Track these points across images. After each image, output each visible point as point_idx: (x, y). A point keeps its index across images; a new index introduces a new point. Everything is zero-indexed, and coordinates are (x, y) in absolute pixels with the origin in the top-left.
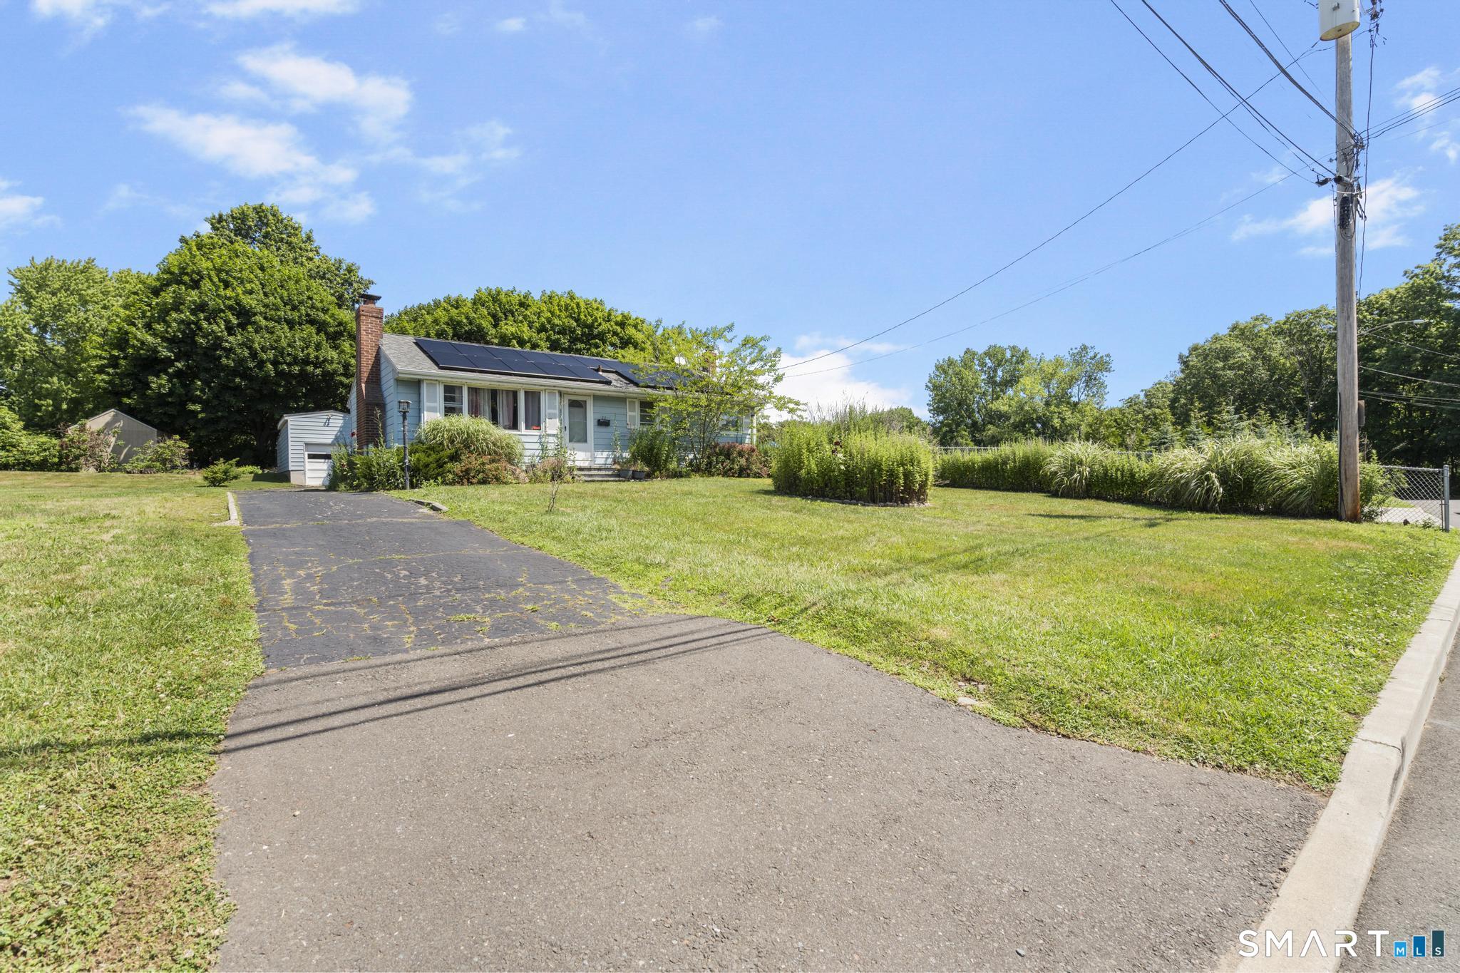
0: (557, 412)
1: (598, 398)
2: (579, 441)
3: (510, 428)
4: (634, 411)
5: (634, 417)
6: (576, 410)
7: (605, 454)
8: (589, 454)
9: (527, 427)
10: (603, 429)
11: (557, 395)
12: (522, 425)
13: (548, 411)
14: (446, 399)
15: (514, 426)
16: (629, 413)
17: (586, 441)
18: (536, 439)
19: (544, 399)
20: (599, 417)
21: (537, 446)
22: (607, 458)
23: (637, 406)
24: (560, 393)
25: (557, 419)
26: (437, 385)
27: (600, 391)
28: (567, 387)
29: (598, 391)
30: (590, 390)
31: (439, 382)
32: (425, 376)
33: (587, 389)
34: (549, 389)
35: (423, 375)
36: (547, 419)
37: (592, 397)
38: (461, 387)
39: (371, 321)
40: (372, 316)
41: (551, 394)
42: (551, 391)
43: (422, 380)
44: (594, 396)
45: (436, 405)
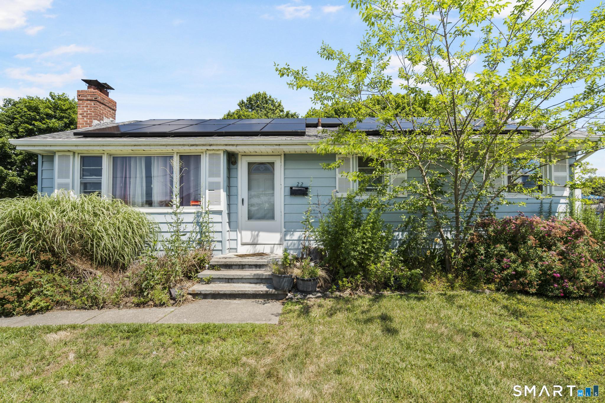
0: (220, 179)
1: (289, 158)
2: (262, 218)
3: (167, 205)
6: (260, 177)
7: (297, 235)
9: (183, 203)
10: (298, 200)
11: (222, 159)
12: (177, 200)
13: (209, 180)
16: (339, 176)
17: (273, 218)
18: (190, 218)
19: (205, 163)
20: (293, 183)
21: (194, 227)
23: (354, 164)
24: (229, 154)
25: (222, 190)
26: (71, 158)
27: (279, 145)
28: (230, 145)
29: (276, 145)
30: (263, 145)
31: (74, 153)
32: (46, 146)
33: (259, 145)
34: (210, 150)
35: (44, 146)
36: (207, 191)
37: (283, 156)
38: (101, 157)
39: (87, 104)
40: (87, 100)
41: (213, 156)
42: (213, 152)
43: (54, 153)
44: (285, 155)
45: (70, 181)
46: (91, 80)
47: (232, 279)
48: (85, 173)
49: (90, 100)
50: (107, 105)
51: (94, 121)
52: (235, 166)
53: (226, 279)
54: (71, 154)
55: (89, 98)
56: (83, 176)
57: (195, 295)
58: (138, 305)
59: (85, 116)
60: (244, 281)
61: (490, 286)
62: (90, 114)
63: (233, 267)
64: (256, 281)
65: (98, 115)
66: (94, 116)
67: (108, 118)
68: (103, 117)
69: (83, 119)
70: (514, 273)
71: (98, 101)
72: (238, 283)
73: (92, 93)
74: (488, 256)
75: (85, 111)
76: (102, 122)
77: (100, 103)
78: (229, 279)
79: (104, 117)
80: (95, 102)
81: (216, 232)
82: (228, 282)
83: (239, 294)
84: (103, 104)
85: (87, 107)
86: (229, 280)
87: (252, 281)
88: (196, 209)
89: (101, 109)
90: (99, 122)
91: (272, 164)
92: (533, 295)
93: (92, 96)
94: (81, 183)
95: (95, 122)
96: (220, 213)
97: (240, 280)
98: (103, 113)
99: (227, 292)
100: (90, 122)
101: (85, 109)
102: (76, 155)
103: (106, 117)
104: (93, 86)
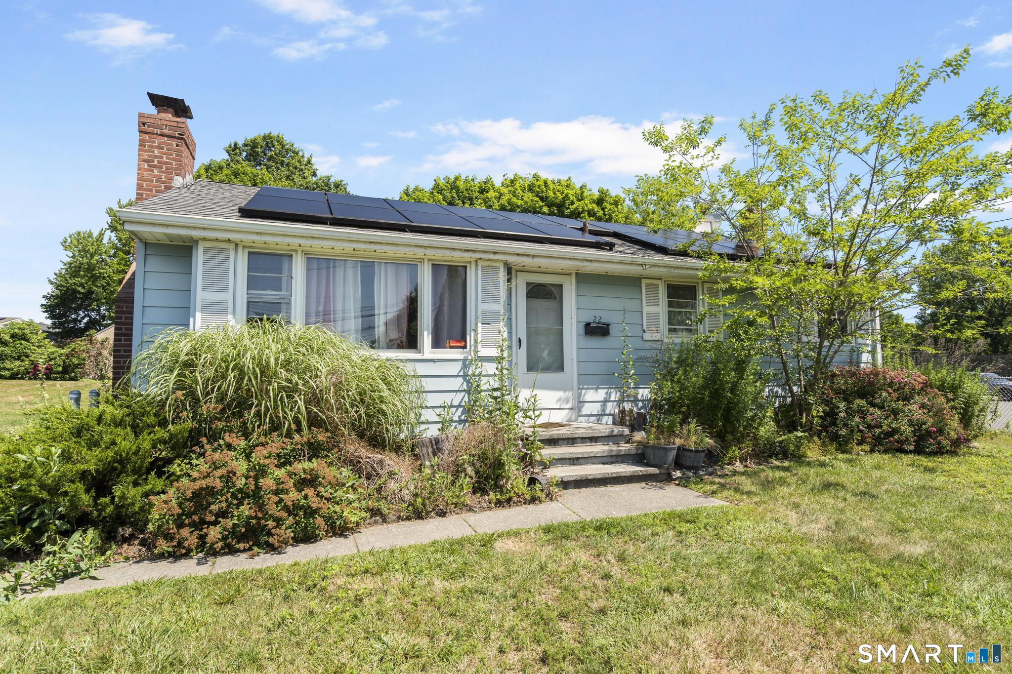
0: (500, 307)
1: (584, 279)
2: (547, 369)
3: (400, 347)
4: (657, 304)
5: (658, 314)
6: (541, 304)
7: (601, 394)
8: (569, 394)
9: (437, 344)
10: (596, 342)
11: (502, 275)
12: (426, 338)
13: (483, 307)
14: (252, 284)
15: (411, 342)
16: (647, 309)
17: (561, 368)
18: (456, 368)
19: (474, 280)
20: (589, 317)
21: (458, 383)
22: (605, 402)
23: (662, 293)
24: (509, 270)
25: (502, 325)
26: (232, 253)
27: (591, 261)
28: (523, 255)
29: (587, 261)
30: (570, 259)
31: (236, 245)
32: (194, 228)
33: (564, 258)
34: (484, 260)
35: (188, 227)
36: (479, 325)
37: (574, 276)
39: (161, 143)
40: (163, 135)
41: (489, 269)
42: (488, 263)
43: (195, 242)
44: (577, 274)
45: (227, 297)
46: (166, 98)
47: (578, 459)
49: (169, 137)
50: (190, 148)
51: (176, 177)
53: (570, 459)
54: (232, 246)
55: (166, 131)
56: (260, 288)
58: (499, 504)
59: (155, 166)
61: (863, 447)
62: (166, 163)
63: (560, 442)
64: (609, 460)
66: (176, 169)
67: (189, 173)
69: (152, 171)
70: (890, 430)
72: (587, 464)
73: (175, 124)
74: (850, 413)
75: (156, 157)
76: (185, 181)
78: (573, 459)
80: (179, 142)
82: (574, 464)
84: (187, 146)
85: (162, 148)
86: (574, 461)
87: (604, 460)
88: (461, 353)
89: (185, 156)
91: (560, 286)
92: (911, 452)
93: (172, 128)
97: (589, 460)
98: (186, 163)
100: (167, 178)
101: (156, 152)
102: (240, 249)
103: (187, 171)
104: (171, 110)
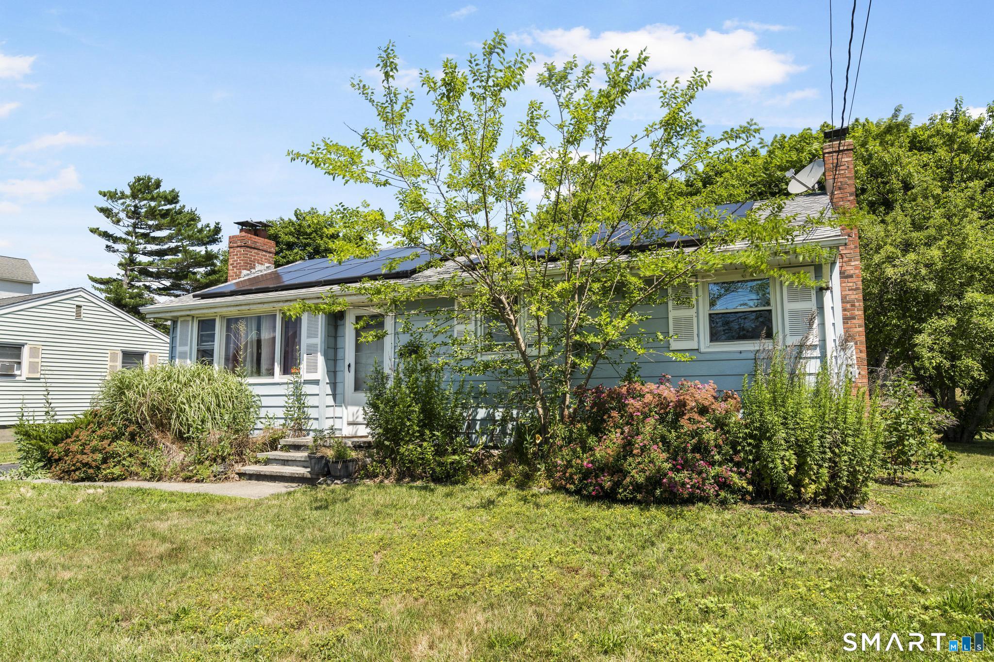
3: (269, 375)
12: (277, 367)
13: (307, 341)
16: (458, 328)
19: (304, 321)
20: (406, 341)
25: (319, 354)
26: (190, 322)
31: (193, 317)
36: (305, 356)
37: (391, 306)
38: (214, 320)
39: (237, 252)
40: (238, 247)
43: (177, 317)
44: (395, 302)
45: (187, 349)
47: (288, 461)
48: (204, 339)
49: (241, 247)
50: (261, 248)
51: (243, 271)
52: (342, 323)
53: (282, 460)
54: (190, 318)
55: (239, 244)
56: (202, 341)
57: (241, 475)
59: (235, 267)
60: (298, 464)
62: (240, 263)
63: (302, 448)
65: (248, 263)
66: (243, 266)
67: (262, 264)
68: (255, 265)
69: (234, 270)
71: (248, 247)
72: (293, 466)
73: (244, 237)
75: (235, 261)
76: (253, 271)
77: (251, 248)
79: (257, 265)
80: (245, 248)
81: (312, 407)
82: (284, 465)
83: (277, 476)
84: (254, 248)
85: (237, 255)
86: (285, 462)
88: (294, 378)
89: (252, 255)
90: (249, 272)
91: (382, 316)
93: (243, 241)
94: (198, 350)
95: (245, 272)
96: (316, 382)
97: (290, 463)
98: (255, 259)
99: (267, 473)
101: (235, 257)
102: (194, 319)
103: (259, 263)
104: (245, 229)
